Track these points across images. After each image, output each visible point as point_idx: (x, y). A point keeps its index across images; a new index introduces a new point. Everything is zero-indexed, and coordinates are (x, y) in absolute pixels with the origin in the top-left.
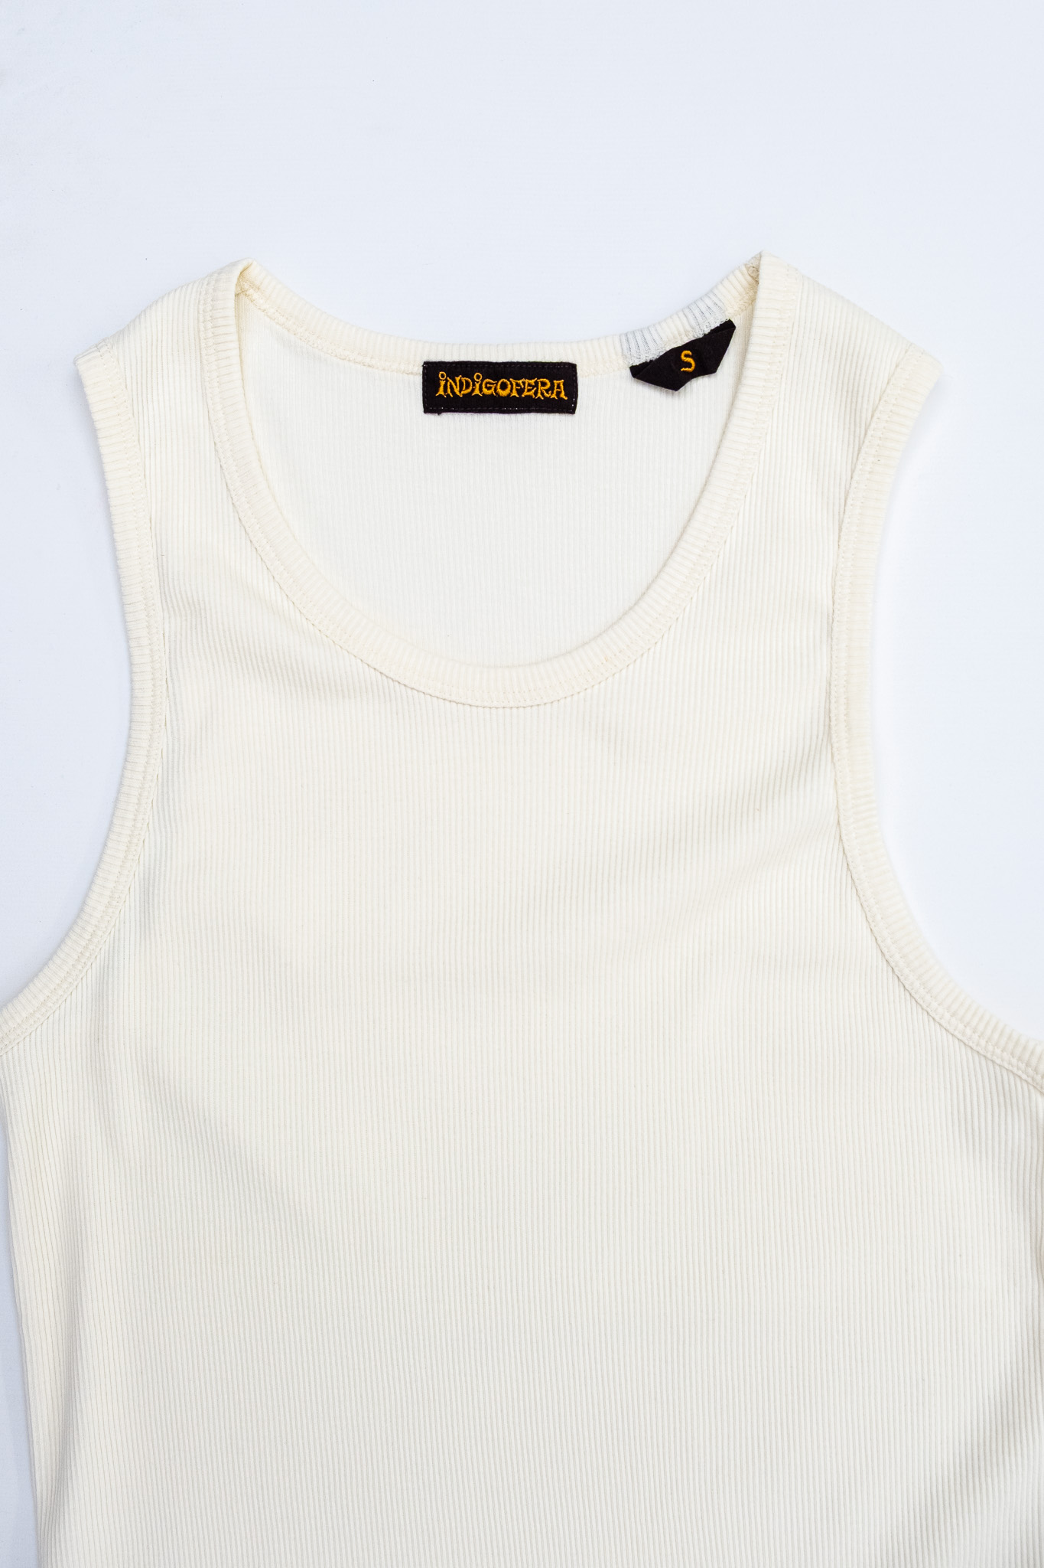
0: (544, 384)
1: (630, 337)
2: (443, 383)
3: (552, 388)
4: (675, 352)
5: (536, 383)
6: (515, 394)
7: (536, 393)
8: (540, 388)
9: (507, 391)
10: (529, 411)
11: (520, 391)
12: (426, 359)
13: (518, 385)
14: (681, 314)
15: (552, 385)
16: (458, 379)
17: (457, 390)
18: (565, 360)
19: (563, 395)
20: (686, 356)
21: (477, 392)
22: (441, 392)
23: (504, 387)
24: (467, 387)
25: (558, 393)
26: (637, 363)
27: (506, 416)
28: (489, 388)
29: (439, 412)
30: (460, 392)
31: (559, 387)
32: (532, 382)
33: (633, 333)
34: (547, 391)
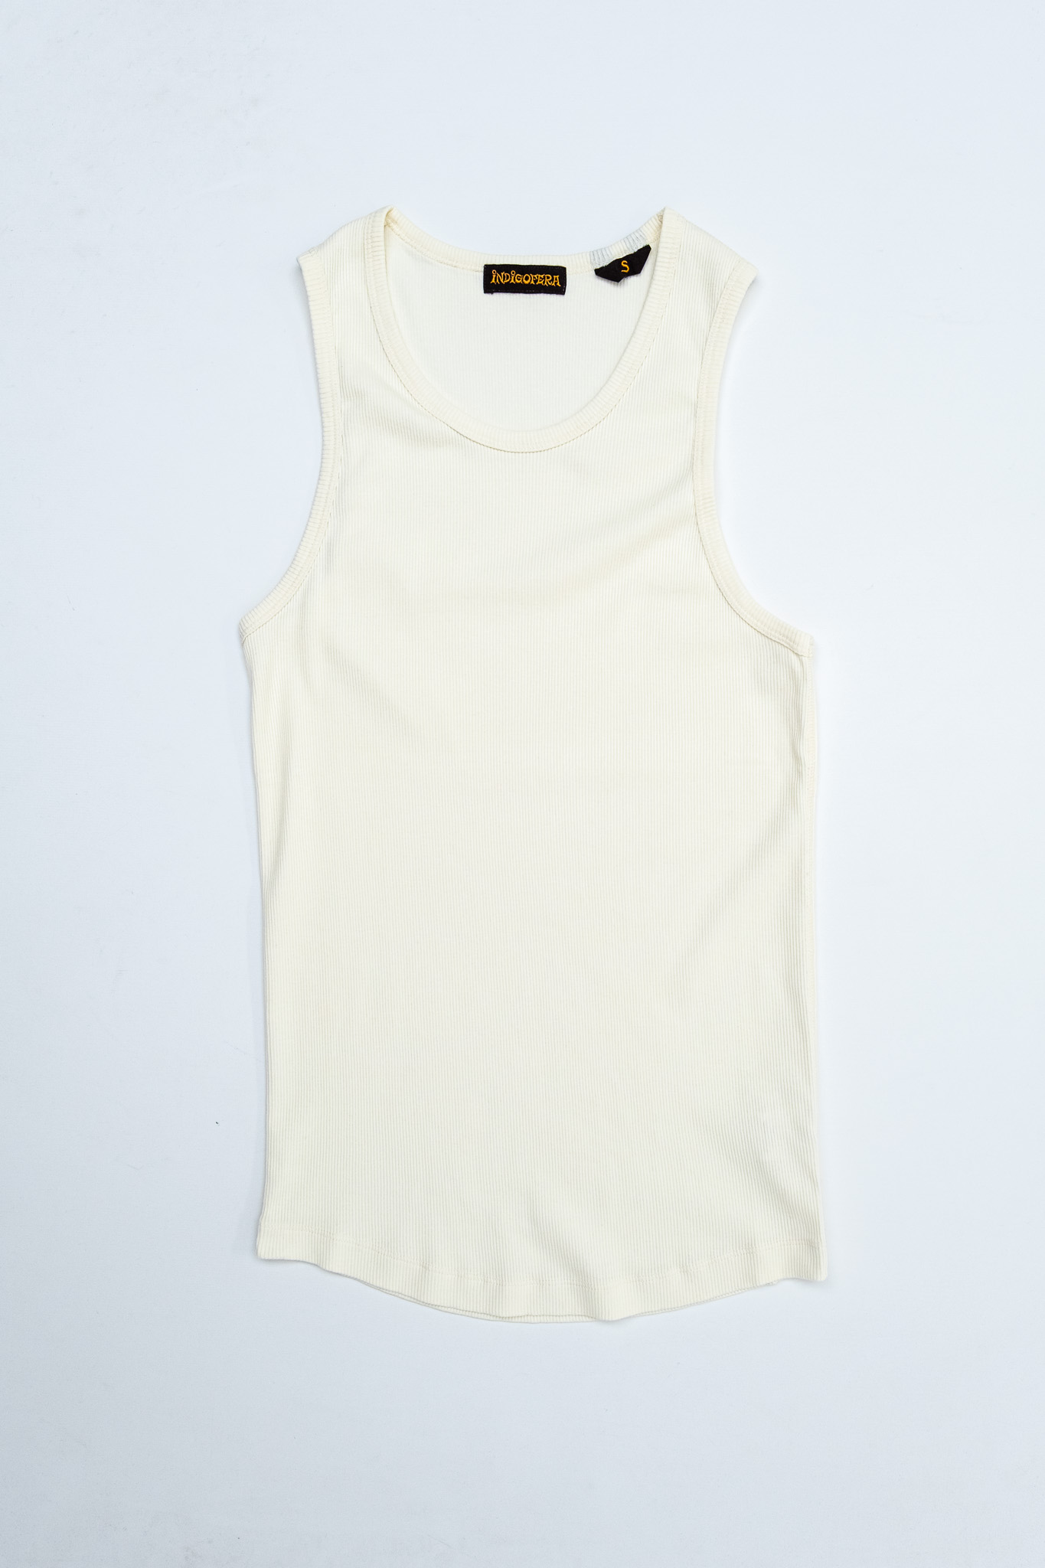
0: (548, 278)
1: (595, 253)
2: (494, 276)
3: (552, 280)
4: (619, 261)
5: (544, 277)
6: (532, 282)
7: (544, 282)
8: (546, 280)
9: (529, 281)
10: (540, 292)
11: (536, 281)
12: (486, 264)
13: (534, 278)
14: (622, 241)
15: (553, 278)
16: (502, 274)
17: (502, 280)
18: (559, 265)
19: (558, 284)
20: (624, 263)
21: (512, 281)
22: (493, 281)
23: (527, 279)
24: (507, 279)
25: (556, 283)
26: (598, 267)
27: (528, 295)
28: (519, 280)
29: (492, 293)
30: (504, 280)
31: (556, 279)
32: (542, 276)
33: (597, 251)
34: (550, 282)
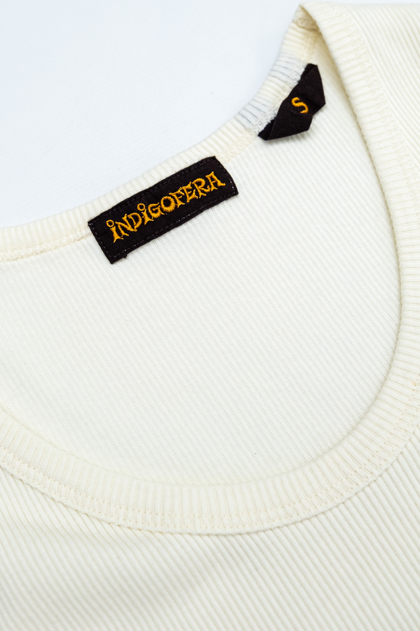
0: (199, 184)
1: (244, 113)
2: (114, 229)
3: (207, 183)
4: (286, 103)
5: (192, 185)
6: (180, 203)
7: (197, 194)
8: (199, 188)
9: (173, 204)
10: (201, 211)
11: (184, 199)
12: (88, 219)
13: (178, 195)
14: (270, 78)
15: (206, 180)
16: (125, 218)
17: (129, 228)
18: (204, 157)
19: (220, 184)
20: (296, 102)
21: (147, 219)
22: (116, 237)
23: (167, 203)
24: (137, 220)
25: (216, 184)
26: (262, 128)
27: (184, 227)
28: (156, 212)
29: (124, 256)
30: (133, 227)
31: (212, 179)
32: (189, 186)
33: (244, 109)
34: (205, 187)
